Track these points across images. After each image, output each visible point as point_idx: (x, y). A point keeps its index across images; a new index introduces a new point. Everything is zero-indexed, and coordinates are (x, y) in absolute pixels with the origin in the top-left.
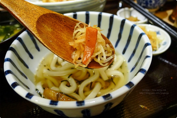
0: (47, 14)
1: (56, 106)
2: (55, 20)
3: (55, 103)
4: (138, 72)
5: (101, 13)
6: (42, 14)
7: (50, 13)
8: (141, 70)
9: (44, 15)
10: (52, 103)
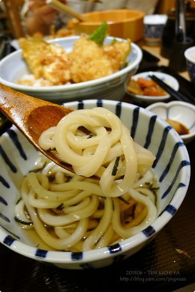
0: (44, 106)
1: (44, 258)
2: (55, 115)
3: (42, 254)
4: (164, 211)
5: (120, 104)
6: (38, 107)
7: (48, 106)
8: (169, 208)
9: (39, 108)
10: (39, 254)
